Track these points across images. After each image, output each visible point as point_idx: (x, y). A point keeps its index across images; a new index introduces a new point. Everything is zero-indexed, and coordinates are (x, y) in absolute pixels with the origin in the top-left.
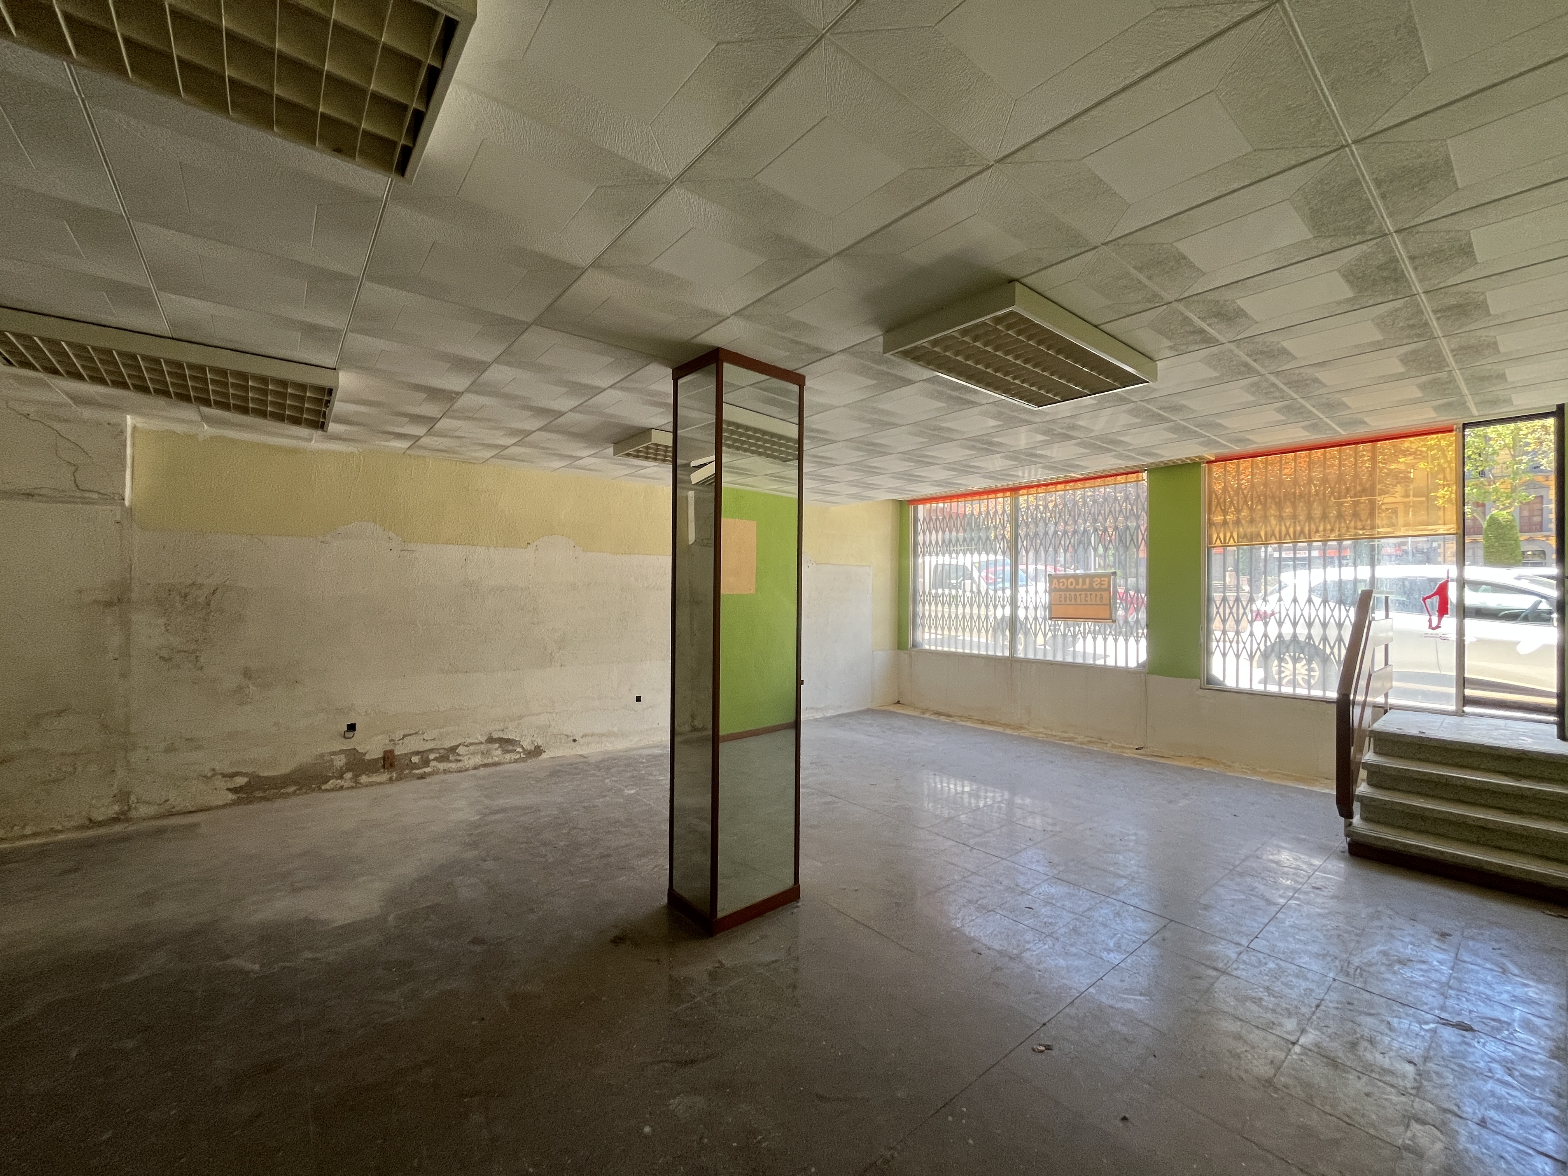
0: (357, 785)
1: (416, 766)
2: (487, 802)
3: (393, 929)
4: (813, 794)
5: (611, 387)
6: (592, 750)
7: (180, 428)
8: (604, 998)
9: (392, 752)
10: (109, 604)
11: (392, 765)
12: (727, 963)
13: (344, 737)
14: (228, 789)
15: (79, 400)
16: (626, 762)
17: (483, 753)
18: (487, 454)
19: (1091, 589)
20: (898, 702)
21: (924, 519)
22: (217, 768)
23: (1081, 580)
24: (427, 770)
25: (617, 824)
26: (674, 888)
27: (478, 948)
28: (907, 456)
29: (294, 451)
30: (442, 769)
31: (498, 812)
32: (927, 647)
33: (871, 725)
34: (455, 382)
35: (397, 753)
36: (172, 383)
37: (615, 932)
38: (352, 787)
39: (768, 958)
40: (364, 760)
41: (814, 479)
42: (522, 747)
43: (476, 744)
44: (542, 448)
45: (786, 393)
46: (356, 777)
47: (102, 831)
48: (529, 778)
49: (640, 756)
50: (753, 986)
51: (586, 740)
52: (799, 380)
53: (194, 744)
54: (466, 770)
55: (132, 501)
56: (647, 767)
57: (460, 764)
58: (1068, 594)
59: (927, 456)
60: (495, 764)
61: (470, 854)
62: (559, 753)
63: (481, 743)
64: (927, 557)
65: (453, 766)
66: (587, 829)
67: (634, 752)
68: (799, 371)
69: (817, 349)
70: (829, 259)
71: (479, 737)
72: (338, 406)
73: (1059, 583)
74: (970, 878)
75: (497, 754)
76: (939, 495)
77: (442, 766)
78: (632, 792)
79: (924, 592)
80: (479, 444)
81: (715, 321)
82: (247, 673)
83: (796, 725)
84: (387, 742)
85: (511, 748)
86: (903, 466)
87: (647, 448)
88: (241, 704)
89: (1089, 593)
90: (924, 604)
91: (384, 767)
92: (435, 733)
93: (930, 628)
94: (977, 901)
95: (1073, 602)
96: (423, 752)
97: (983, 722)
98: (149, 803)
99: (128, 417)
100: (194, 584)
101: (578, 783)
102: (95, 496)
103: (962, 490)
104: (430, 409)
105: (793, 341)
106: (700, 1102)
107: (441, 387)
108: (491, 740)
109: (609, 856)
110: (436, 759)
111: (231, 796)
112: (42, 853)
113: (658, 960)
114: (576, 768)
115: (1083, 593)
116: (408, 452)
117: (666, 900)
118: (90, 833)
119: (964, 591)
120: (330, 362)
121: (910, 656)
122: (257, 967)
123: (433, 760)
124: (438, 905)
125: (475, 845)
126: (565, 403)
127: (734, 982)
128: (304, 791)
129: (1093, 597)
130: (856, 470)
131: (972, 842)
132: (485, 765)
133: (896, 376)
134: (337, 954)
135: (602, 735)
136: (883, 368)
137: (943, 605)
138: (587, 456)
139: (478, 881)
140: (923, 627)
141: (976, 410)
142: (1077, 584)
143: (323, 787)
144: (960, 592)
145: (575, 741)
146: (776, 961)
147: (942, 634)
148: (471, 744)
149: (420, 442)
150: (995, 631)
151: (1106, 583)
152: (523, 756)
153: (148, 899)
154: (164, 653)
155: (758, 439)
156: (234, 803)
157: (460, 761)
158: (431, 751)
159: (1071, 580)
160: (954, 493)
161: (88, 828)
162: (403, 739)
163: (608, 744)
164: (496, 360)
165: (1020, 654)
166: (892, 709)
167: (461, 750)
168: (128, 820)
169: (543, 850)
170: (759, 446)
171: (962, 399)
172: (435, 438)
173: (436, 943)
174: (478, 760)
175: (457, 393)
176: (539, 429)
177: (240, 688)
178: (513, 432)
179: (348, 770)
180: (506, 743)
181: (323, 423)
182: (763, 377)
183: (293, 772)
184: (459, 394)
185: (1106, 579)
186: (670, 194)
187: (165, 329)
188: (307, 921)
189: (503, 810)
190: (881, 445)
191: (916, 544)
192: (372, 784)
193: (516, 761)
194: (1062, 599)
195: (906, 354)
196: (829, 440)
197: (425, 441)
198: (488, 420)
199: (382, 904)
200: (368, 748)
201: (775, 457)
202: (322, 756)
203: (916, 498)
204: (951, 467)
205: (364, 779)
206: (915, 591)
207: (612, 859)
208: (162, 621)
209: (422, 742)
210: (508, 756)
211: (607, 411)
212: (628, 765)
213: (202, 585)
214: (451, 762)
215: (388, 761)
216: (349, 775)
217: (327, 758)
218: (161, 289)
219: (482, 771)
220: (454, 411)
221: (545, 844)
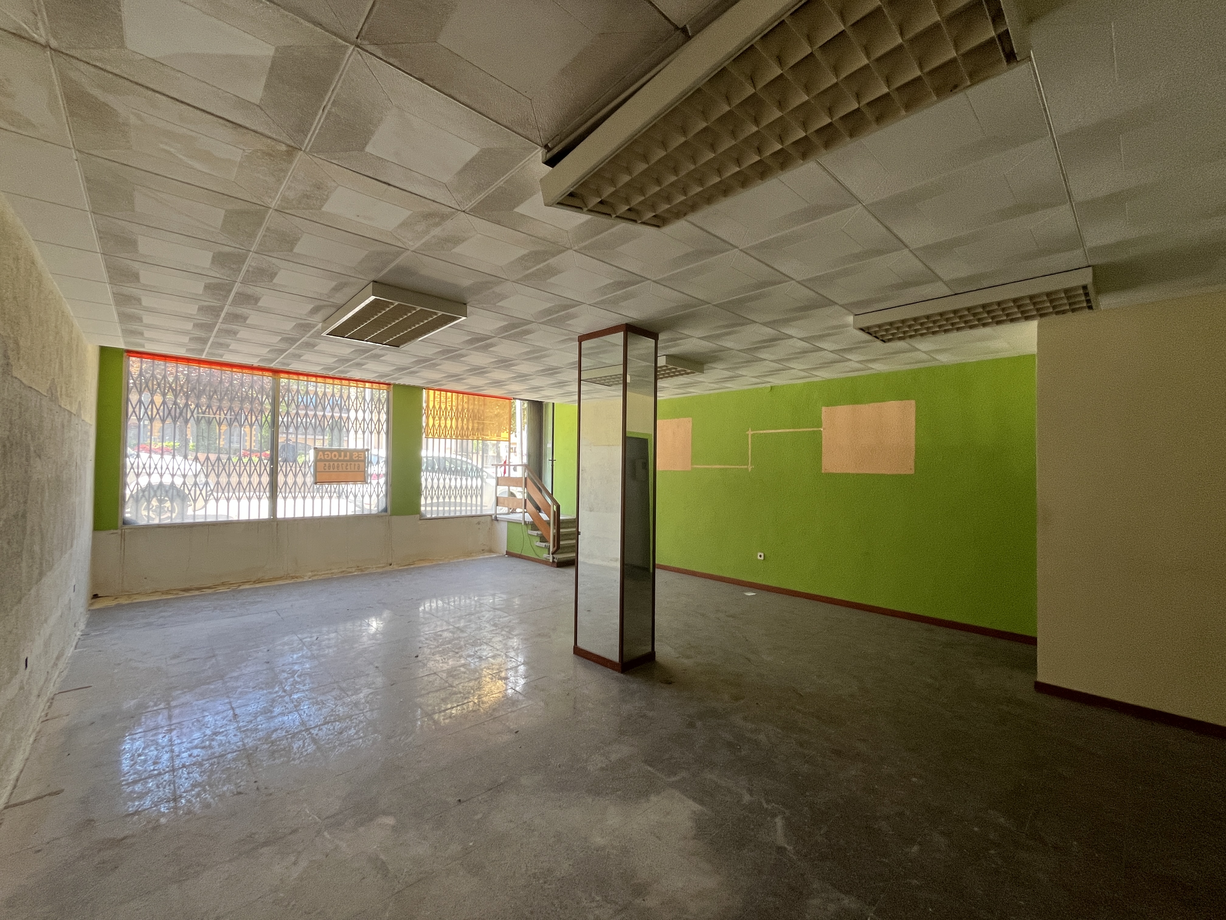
19: (351, 460)
20: (95, 596)
23: (343, 453)
58: (331, 463)
73: (324, 455)
89: (349, 463)
95: (336, 470)
115: (345, 463)
121: (118, 536)
129: (352, 466)
142: (340, 456)
151: (362, 456)
159: (334, 453)
165: (280, 515)
185: (362, 453)
194: (327, 468)
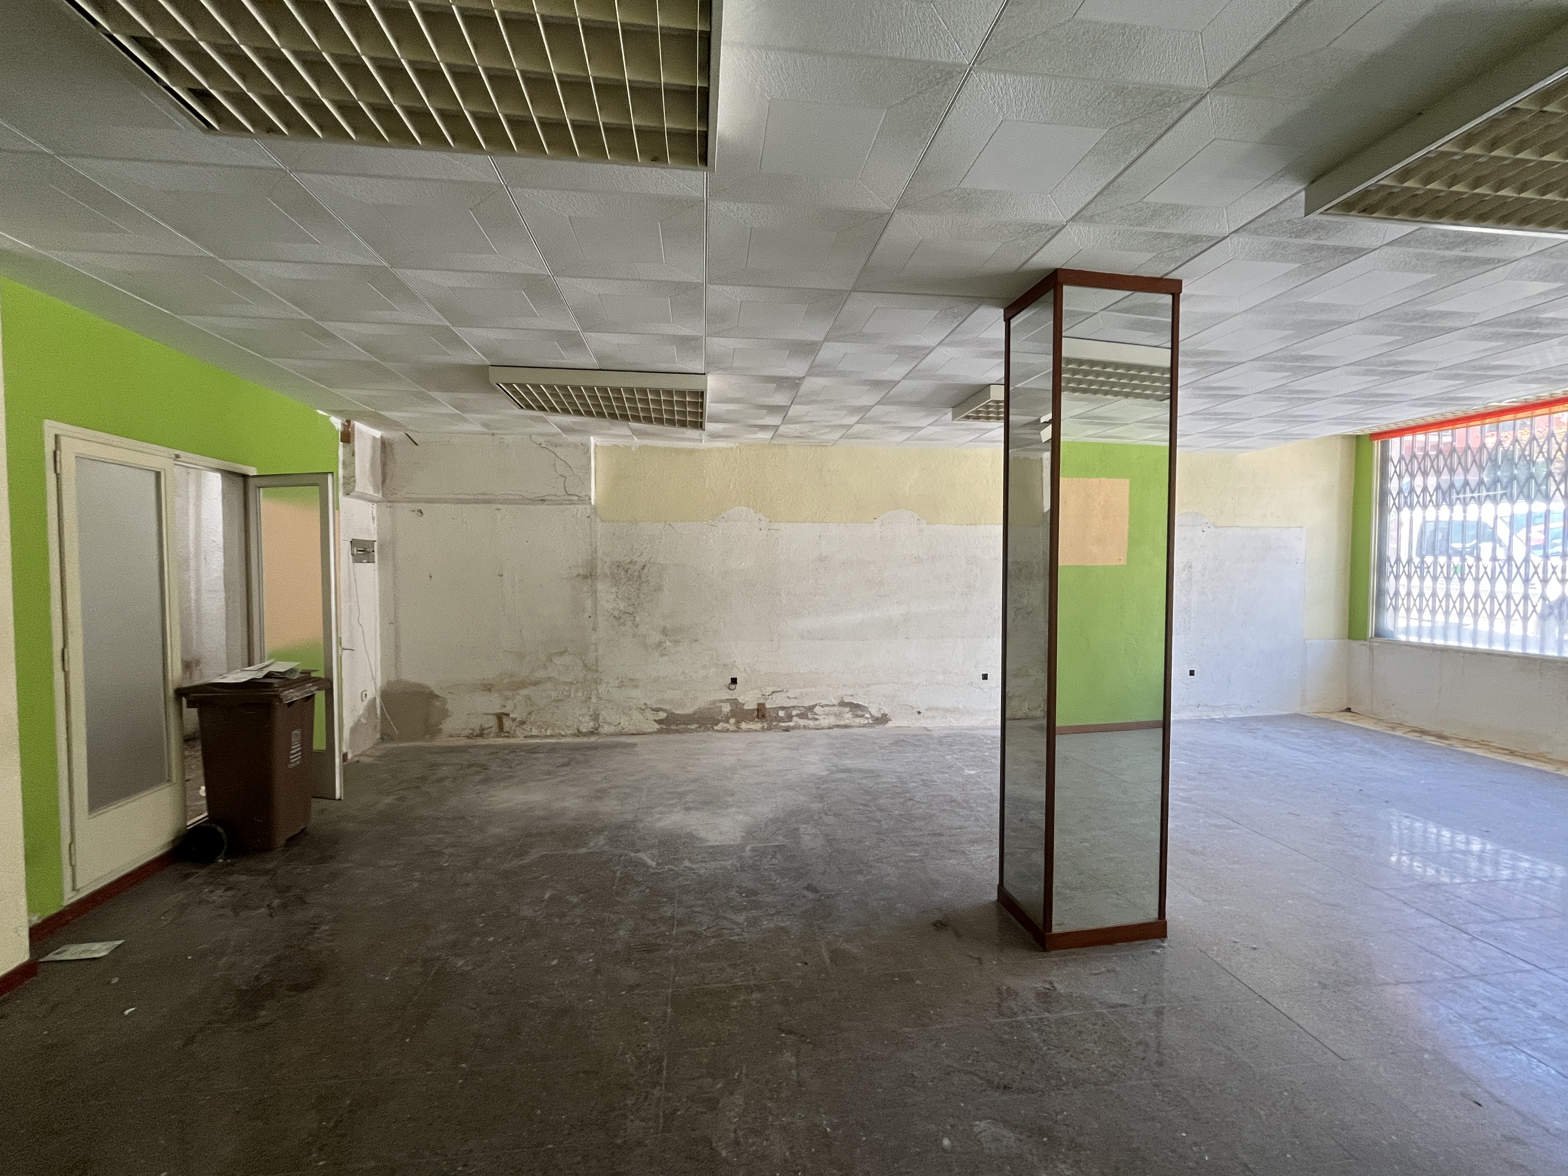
0: (738, 730)
1: (782, 720)
2: (836, 760)
3: (747, 859)
4: (1198, 811)
5: (940, 344)
6: (938, 724)
7: (620, 442)
8: (918, 982)
9: (763, 705)
10: (585, 577)
11: (763, 716)
12: (1061, 988)
13: (729, 689)
14: (655, 720)
15: (566, 430)
16: (970, 740)
17: (835, 715)
18: (836, 435)
20: (1347, 710)
21: (1402, 458)
22: (648, 703)
24: (791, 724)
25: (953, 804)
26: (1005, 885)
27: (810, 895)
28: (1365, 367)
29: (692, 451)
30: (802, 724)
31: (844, 771)
32: (1402, 638)
33: (1297, 735)
34: (795, 368)
35: (767, 706)
36: (604, 405)
37: (938, 916)
38: (736, 731)
39: (1115, 998)
40: (743, 709)
41: (1210, 419)
42: (870, 713)
43: (830, 706)
44: (884, 423)
45: (1154, 309)
46: (738, 722)
47: (585, 740)
48: (874, 743)
49: (985, 736)
50: (1091, 1027)
51: (930, 714)
52: (1173, 288)
53: (634, 684)
54: (822, 729)
55: (596, 500)
56: (991, 749)
57: (817, 723)
59: (1402, 363)
60: (846, 726)
61: (816, 806)
62: (904, 723)
63: (834, 705)
64: (1406, 511)
65: (811, 723)
66: (922, 803)
67: (980, 732)
68: (1174, 276)
69: (1197, 237)
70: (1203, 97)
71: (833, 700)
72: (710, 407)
74: (1465, 982)
75: (848, 717)
76: (1431, 420)
77: (802, 722)
78: (972, 772)
79: (1398, 560)
80: (827, 426)
81: (1048, 235)
82: (664, 632)
83: (1166, 725)
84: (760, 696)
85: (860, 713)
86: (1357, 383)
87: (987, 407)
88: (662, 655)
90: (1397, 577)
91: (758, 717)
92: (797, 692)
93: (1408, 610)
94: (1479, 1020)
96: (788, 708)
97: (1512, 753)
98: (610, 724)
99: (592, 438)
100: (631, 562)
101: (920, 755)
102: (576, 498)
103: (1478, 407)
104: (780, 399)
105: (1158, 236)
106: (1009, 1137)
107: (786, 375)
108: (842, 704)
109: (941, 835)
110: (797, 715)
111: (657, 726)
112: (553, 749)
113: (979, 959)
114: (919, 740)
116: (773, 442)
117: (994, 896)
118: (578, 740)
119: (1478, 559)
120: (700, 368)
121: (1371, 648)
122: (654, 864)
123: (796, 716)
124: (785, 846)
125: (821, 798)
126: (895, 371)
127: (1066, 1014)
128: (703, 728)
130: (1275, 399)
131: (1473, 928)
132: (838, 726)
133: (1335, 248)
134: (706, 869)
135: (947, 710)
136: (1310, 240)
137: (1435, 578)
138: (925, 423)
139: (819, 833)
140: (1396, 609)
141: (1500, 272)
143: (715, 728)
144: (1470, 560)
145: (919, 713)
146: (1125, 1006)
147: (1433, 621)
148: (827, 705)
149: (779, 431)
150: (1543, 617)
152: (871, 722)
153: (600, 795)
154: (616, 613)
155: (1122, 376)
156: (659, 732)
157: (817, 719)
158: (794, 707)
160: (1460, 414)
161: (578, 736)
162: (771, 694)
163: (952, 720)
164: (826, 339)
166: (1335, 717)
167: (817, 710)
168: (598, 734)
169: (878, 815)
170: (1124, 386)
171: (1469, 259)
172: (791, 426)
173: (778, 881)
174: (832, 720)
175: (799, 379)
176: (877, 404)
177: (660, 644)
178: (855, 410)
179: (732, 717)
180: (855, 707)
181: (701, 423)
182: (1121, 294)
183: (695, 713)
184: (802, 379)
186: (969, 84)
187: (593, 363)
188: (691, 835)
189: (848, 771)
190: (1315, 358)
191: (1384, 493)
192: (749, 731)
193: (864, 726)
195: (1347, 207)
196: (1228, 363)
197: (783, 429)
198: (831, 401)
199: (743, 834)
200: (746, 699)
201: (1147, 397)
202: (714, 702)
203: (1385, 429)
204: (1452, 373)
205: (744, 725)
206: (1382, 559)
207: (943, 839)
208: (614, 590)
209: (787, 699)
210: (858, 721)
211: (941, 372)
212: (970, 744)
213: (636, 562)
214: (809, 719)
215: (761, 713)
216: (732, 721)
217: (718, 704)
218: (584, 330)
219: (836, 731)
220: (800, 397)
221: (881, 810)
